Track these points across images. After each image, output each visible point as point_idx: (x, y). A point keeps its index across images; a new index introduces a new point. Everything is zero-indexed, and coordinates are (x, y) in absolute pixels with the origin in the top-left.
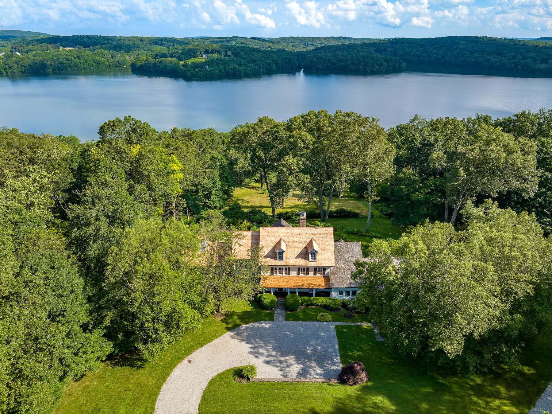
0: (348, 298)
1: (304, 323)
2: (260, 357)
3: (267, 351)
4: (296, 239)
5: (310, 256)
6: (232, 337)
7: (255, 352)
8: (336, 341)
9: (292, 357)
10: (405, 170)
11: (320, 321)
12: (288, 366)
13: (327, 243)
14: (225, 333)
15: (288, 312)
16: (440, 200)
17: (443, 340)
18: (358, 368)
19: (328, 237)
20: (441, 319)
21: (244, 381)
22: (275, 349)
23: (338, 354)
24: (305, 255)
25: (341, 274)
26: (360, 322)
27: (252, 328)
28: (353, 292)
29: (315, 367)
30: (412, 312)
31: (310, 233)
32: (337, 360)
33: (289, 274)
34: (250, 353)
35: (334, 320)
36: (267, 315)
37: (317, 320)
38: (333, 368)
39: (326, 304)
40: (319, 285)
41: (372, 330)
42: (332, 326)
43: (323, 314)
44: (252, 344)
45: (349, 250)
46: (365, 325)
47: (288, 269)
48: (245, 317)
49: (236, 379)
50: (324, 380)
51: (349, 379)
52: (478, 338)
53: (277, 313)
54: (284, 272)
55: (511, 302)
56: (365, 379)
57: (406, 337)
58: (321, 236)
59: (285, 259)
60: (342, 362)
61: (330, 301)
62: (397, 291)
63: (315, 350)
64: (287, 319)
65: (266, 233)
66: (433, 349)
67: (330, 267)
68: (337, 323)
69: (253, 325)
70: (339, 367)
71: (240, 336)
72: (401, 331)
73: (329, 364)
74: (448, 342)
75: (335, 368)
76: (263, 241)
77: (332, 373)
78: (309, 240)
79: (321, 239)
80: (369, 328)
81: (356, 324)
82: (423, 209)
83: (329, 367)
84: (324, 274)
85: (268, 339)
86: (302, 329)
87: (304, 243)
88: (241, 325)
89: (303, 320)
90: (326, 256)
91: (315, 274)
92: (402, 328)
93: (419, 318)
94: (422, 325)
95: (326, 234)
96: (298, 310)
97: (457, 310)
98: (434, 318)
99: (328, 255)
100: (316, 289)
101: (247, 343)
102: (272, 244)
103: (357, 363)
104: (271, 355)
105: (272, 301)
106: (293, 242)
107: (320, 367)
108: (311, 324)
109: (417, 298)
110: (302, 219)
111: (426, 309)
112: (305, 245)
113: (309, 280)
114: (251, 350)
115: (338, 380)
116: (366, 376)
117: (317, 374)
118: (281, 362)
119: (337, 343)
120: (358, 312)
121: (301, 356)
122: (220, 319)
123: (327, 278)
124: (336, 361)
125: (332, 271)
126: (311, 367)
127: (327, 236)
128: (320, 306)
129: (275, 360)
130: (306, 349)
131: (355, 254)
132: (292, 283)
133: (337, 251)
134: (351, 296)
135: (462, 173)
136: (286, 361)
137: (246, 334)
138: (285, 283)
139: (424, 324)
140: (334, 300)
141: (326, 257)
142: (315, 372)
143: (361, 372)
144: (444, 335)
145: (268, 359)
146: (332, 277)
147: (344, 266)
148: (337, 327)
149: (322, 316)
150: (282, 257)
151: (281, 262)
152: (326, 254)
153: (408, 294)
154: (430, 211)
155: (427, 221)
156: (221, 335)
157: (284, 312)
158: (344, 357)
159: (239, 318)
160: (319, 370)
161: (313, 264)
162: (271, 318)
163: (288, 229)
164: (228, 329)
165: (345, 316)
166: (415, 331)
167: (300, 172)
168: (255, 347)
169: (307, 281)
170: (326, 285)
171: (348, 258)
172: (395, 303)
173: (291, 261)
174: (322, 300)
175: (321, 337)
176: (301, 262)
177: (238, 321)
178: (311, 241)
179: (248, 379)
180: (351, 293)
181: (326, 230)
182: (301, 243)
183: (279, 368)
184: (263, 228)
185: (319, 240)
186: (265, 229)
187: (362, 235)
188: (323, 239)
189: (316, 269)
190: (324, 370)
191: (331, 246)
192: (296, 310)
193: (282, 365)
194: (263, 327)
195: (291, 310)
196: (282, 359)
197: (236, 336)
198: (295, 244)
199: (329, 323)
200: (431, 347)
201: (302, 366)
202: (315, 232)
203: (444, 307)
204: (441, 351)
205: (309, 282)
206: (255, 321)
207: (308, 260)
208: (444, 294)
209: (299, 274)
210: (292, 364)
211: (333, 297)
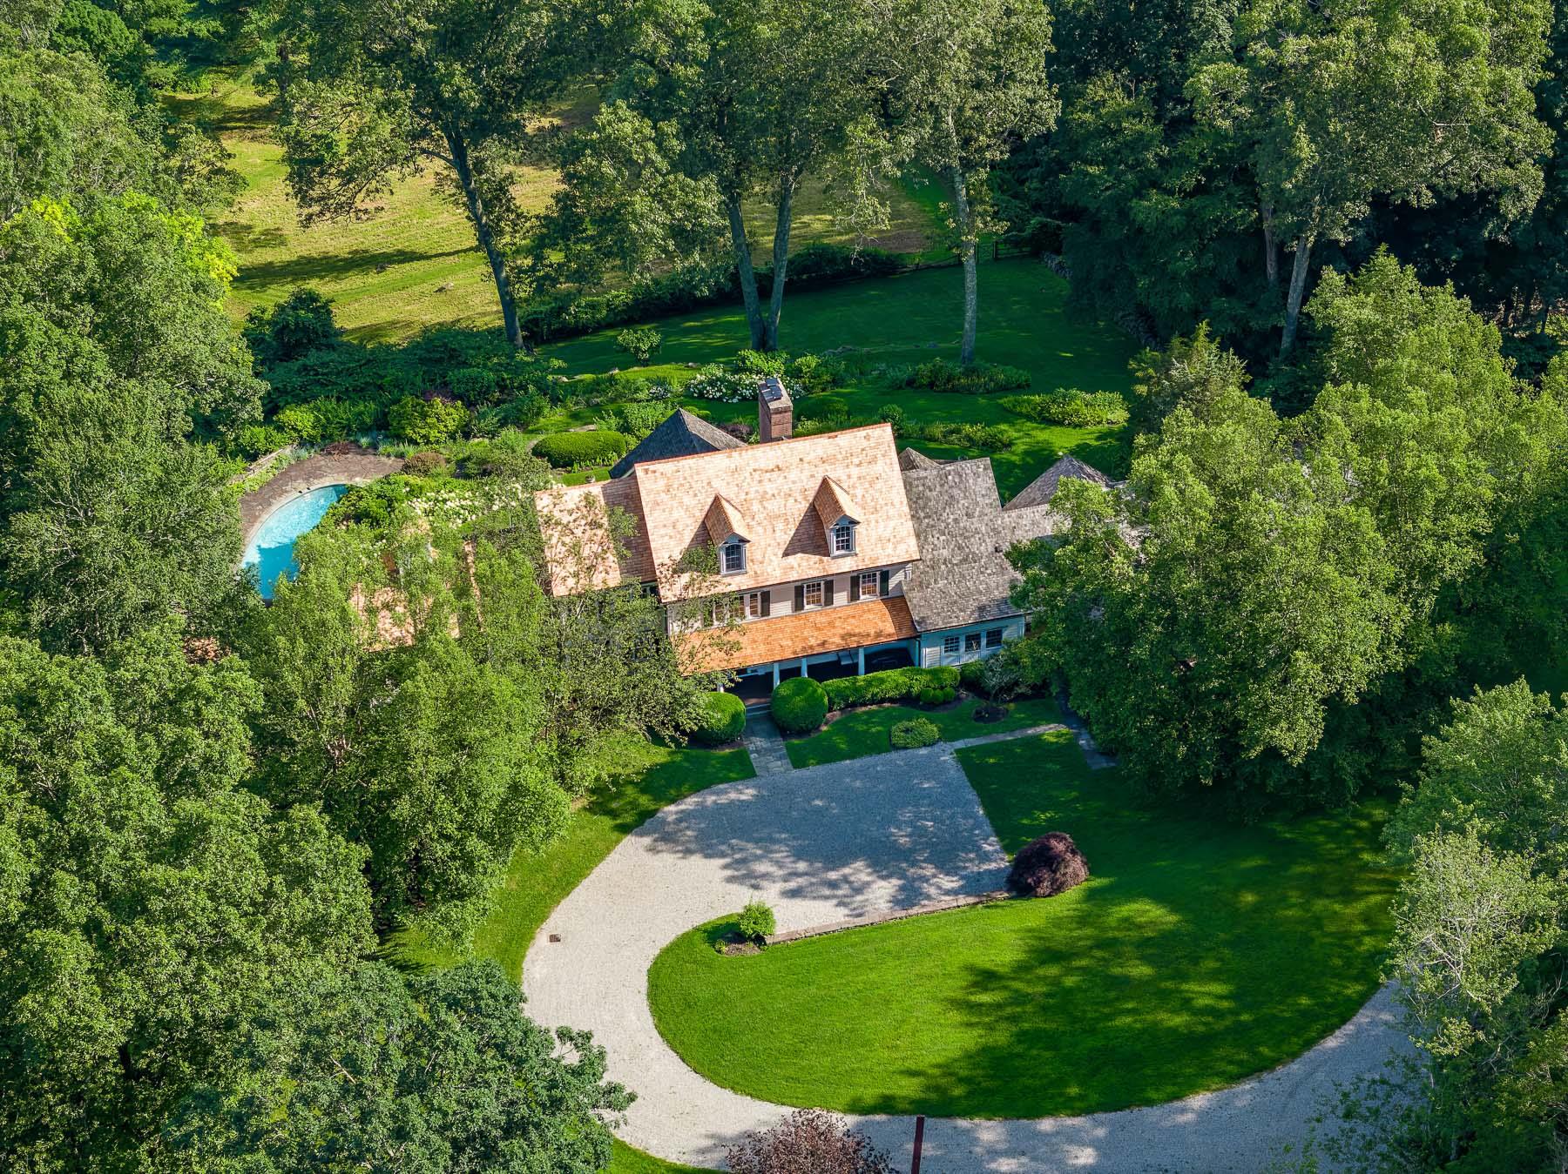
0: (976, 657)
1: (857, 763)
2: (764, 883)
3: (780, 865)
4: (770, 488)
5: (833, 540)
6: (652, 850)
7: (745, 877)
8: (972, 795)
9: (859, 864)
10: (1095, 91)
11: (905, 748)
12: (859, 891)
13: (879, 484)
14: (618, 842)
15: (796, 742)
16: (1242, 216)
17: (1274, 722)
18: (1059, 847)
19: (880, 462)
20: (1265, 671)
21: (750, 949)
22: (799, 855)
23: (988, 828)
24: (811, 538)
25: (941, 583)
26: (1031, 726)
27: (700, 813)
28: (989, 634)
29: (934, 876)
30: (1187, 665)
31: (813, 455)
32: (991, 845)
33: (766, 612)
34: (730, 880)
35: (948, 735)
36: (728, 763)
37: (896, 748)
38: (986, 867)
39: (909, 693)
40: (878, 635)
41: (1072, 744)
42: (946, 755)
43: (907, 724)
44: (723, 855)
45: (955, 492)
46: (1050, 732)
47: (763, 598)
48: (662, 784)
49: (724, 949)
50: (971, 900)
51: (1039, 882)
52: (1355, 701)
53: (757, 751)
54: (748, 610)
55: (1435, 592)
56: (1083, 873)
57: (1180, 738)
58: (856, 461)
59: (749, 566)
60: (1006, 849)
61: (924, 679)
62: (1142, 618)
63: (918, 832)
64: (799, 763)
65: (661, 484)
66: (1253, 754)
67: (902, 565)
68: (960, 744)
69: (697, 804)
70: (1003, 862)
71: (676, 842)
72: (1164, 724)
73: (971, 860)
74: (1284, 725)
75: (993, 866)
76: (656, 514)
77: (986, 880)
78: (815, 485)
79: (855, 471)
80: (1062, 740)
81: (1018, 735)
82: (1184, 254)
83: (976, 869)
84: (884, 591)
85: (764, 833)
86: (858, 784)
87: (800, 498)
88: (656, 811)
89: (852, 756)
90: (886, 529)
91: (854, 597)
92: (1165, 716)
93: (1207, 679)
94: (1218, 695)
95: (871, 453)
96: (824, 728)
97: (1296, 642)
98: (1246, 670)
99: (892, 524)
100: (866, 648)
101: (707, 856)
102: (690, 521)
103: (1055, 837)
104: (796, 874)
105: (735, 717)
106: (763, 498)
107: (947, 874)
108: (879, 763)
109: (1197, 627)
110: (778, 411)
111: (1225, 653)
112: (804, 506)
113: (838, 623)
114: (729, 873)
115: (1008, 891)
116: (1085, 863)
117: (948, 892)
118: (833, 885)
119: (976, 798)
120: (1020, 698)
121: (885, 859)
122: (579, 805)
123: (897, 604)
124: (988, 848)
125: (910, 576)
126: (926, 879)
127: (873, 461)
128: (891, 700)
129: (812, 884)
130: (892, 834)
131: (977, 503)
132: (784, 643)
133: (917, 502)
134: (985, 651)
135: (1305, 148)
136: (845, 879)
137: (689, 833)
138: (762, 648)
139: (1223, 694)
140: (935, 673)
141: (888, 534)
142: (939, 888)
143: (1069, 856)
144: (1273, 709)
145: (792, 885)
146: (914, 598)
147: (945, 553)
148: (963, 757)
149: (907, 731)
150: (739, 559)
151: (738, 579)
152: (882, 525)
153: (1173, 619)
154: (1209, 261)
155: (1202, 333)
156: (609, 850)
157: (780, 743)
158: (1007, 834)
159: (643, 791)
160: (949, 882)
161: (847, 565)
162: (743, 770)
163: (735, 454)
164: (625, 829)
165: (979, 717)
166: (1202, 718)
167: (675, 168)
168: (738, 862)
169: (831, 624)
170: (899, 627)
171: (956, 520)
172: (1140, 652)
173: (769, 570)
174: (894, 679)
175: (927, 794)
176: (807, 566)
177: (644, 801)
178: (825, 483)
179: (759, 940)
180: (984, 642)
181: (867, 438)
182: (791, 500)
183: (835, 901)
184: (646, 465)
185: (849, 477)
186: (652, 468)
187: (954, 390)
188: (864, 470)
189: (856, 582)
190: (962, 878)
191: (894, 491)
192: (817, 728)
193: (840, 892)
194: (732, 802)
195: (802, 733)
196: (833, 875)
197: (661, 846)
198: (773, 506)
199: (936, 749)
200: (1248, 750)
201: (895, 882)
202: (831, 451)
203: (1267, 640)
204: (1273, 753)
205: (842, 627)
206: (697, 789)
207: (828, 555)
208: (1263, 607)
209: (798, 606)
210: (868, 884)
211: (926, 664)
